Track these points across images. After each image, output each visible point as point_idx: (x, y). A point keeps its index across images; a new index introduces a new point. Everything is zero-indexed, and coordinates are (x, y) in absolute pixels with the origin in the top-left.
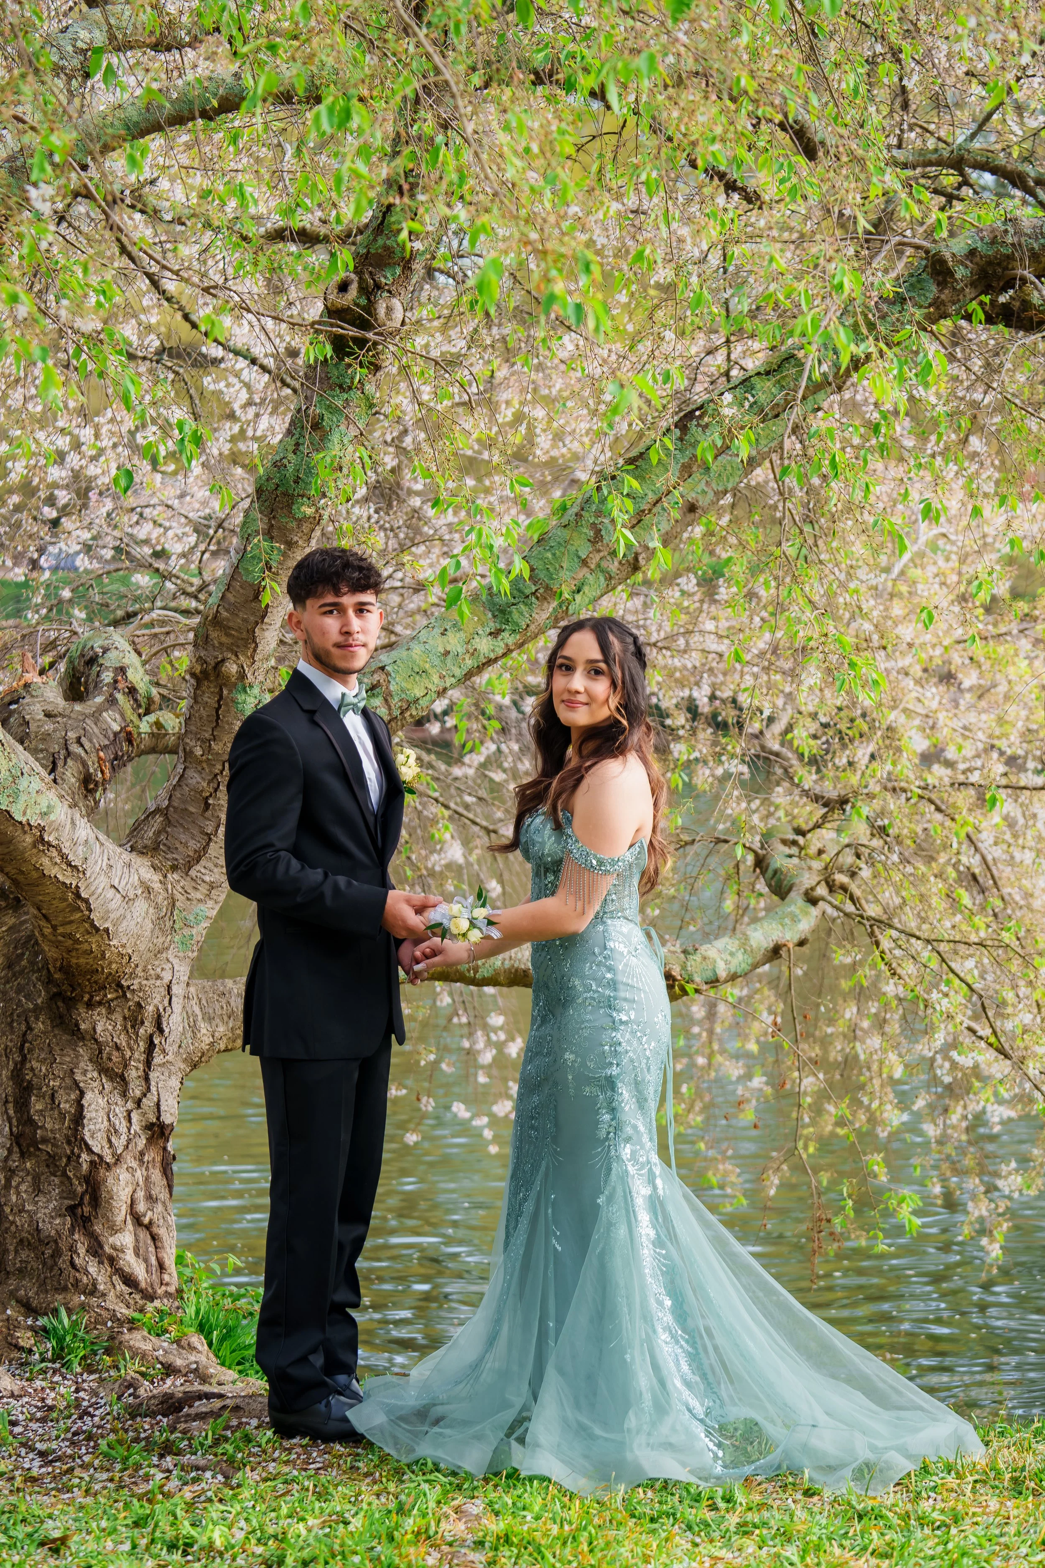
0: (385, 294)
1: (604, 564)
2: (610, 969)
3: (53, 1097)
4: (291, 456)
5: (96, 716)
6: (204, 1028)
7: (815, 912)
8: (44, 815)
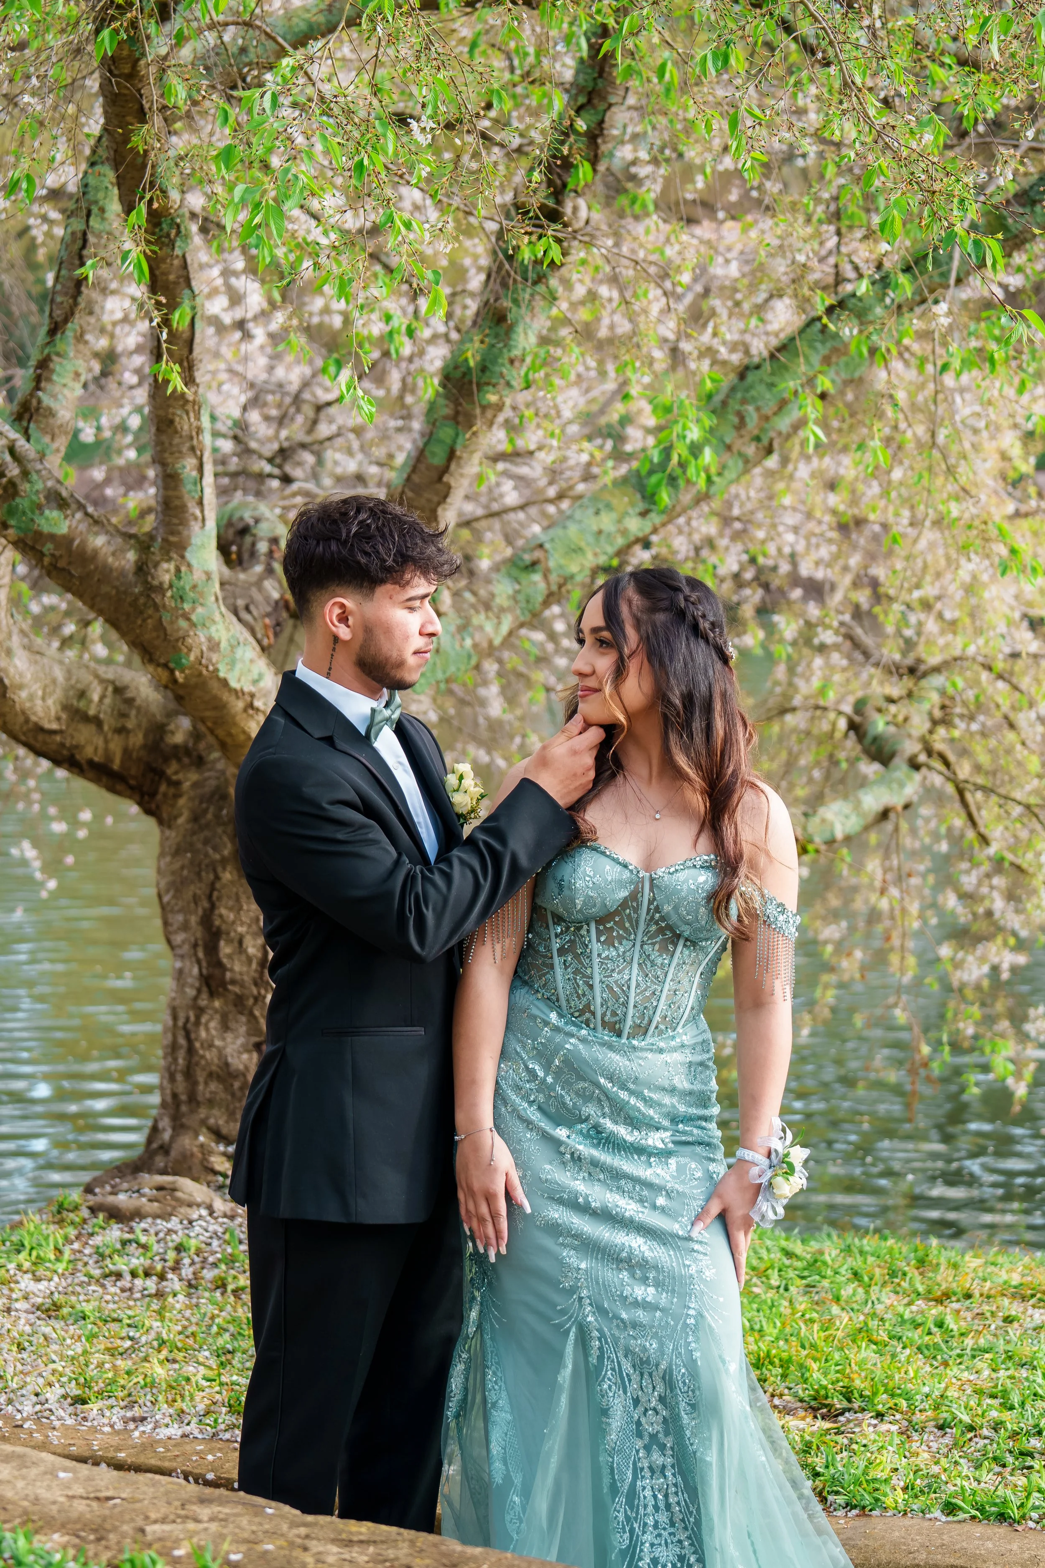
0: (572, 194)
3: (240, 942)
5: (258, 584)
7: (917, 777)
8: (255, 682)
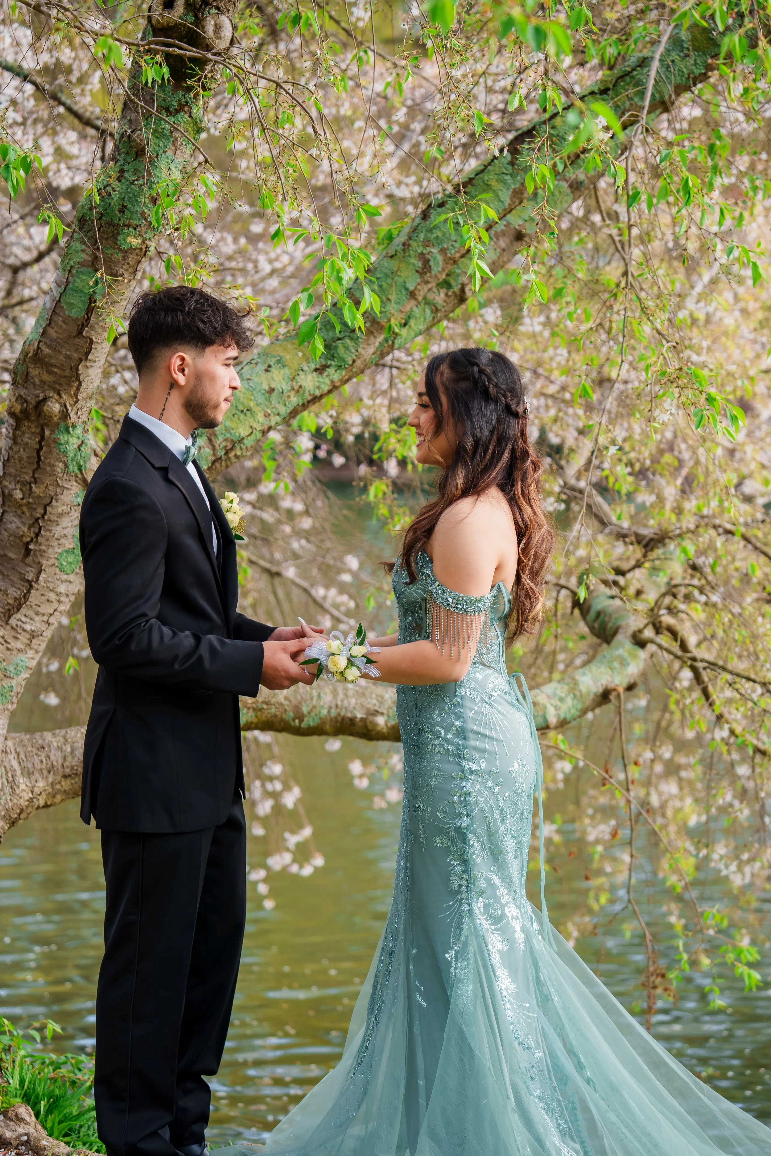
0: (214, 11)
1: (430, 296)
2: (459, 717)
4: (116, 184)
6: (23, 783)
7: (643, 654)
